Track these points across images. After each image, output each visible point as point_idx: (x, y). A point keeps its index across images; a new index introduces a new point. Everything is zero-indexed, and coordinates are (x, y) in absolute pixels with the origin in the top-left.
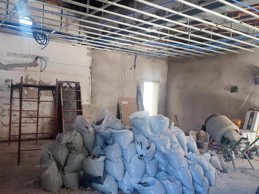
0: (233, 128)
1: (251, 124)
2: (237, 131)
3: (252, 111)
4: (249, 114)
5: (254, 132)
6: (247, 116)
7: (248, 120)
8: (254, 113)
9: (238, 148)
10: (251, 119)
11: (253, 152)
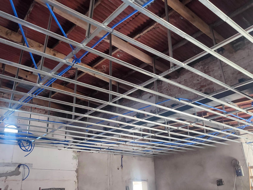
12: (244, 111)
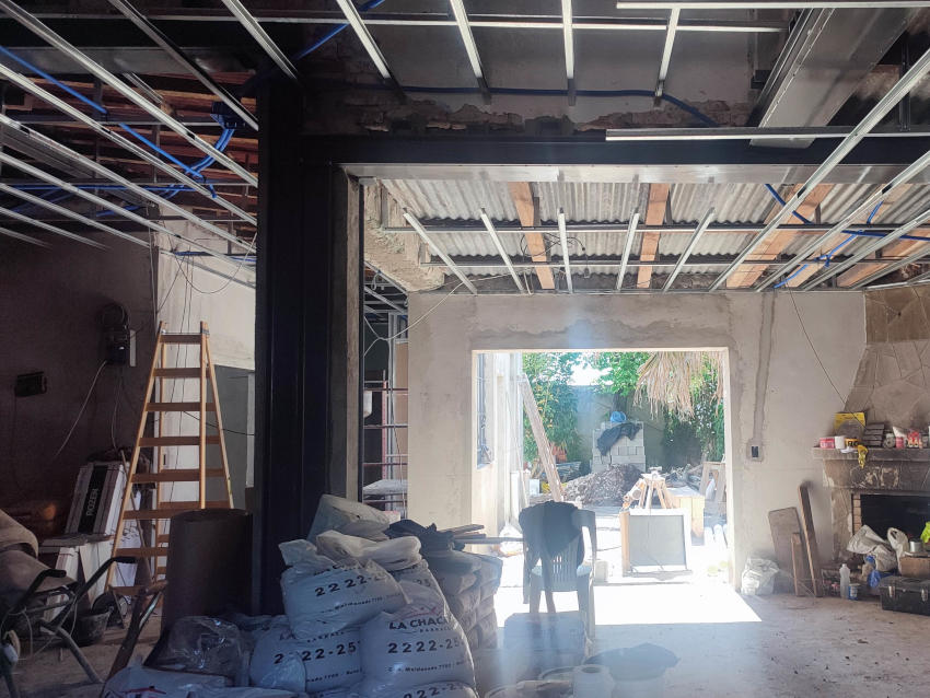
0: (9, 541)
1: (95, 512)
2: (27, 548)
3: (99, 464)
4: (85, 474)
5: (107, 538)
6: (81, 482)
7: (85, 496)
8: (106, 467)
9: (31, 615)
10: (95, 491)
11: (96, 617)
12: (180, 129)
